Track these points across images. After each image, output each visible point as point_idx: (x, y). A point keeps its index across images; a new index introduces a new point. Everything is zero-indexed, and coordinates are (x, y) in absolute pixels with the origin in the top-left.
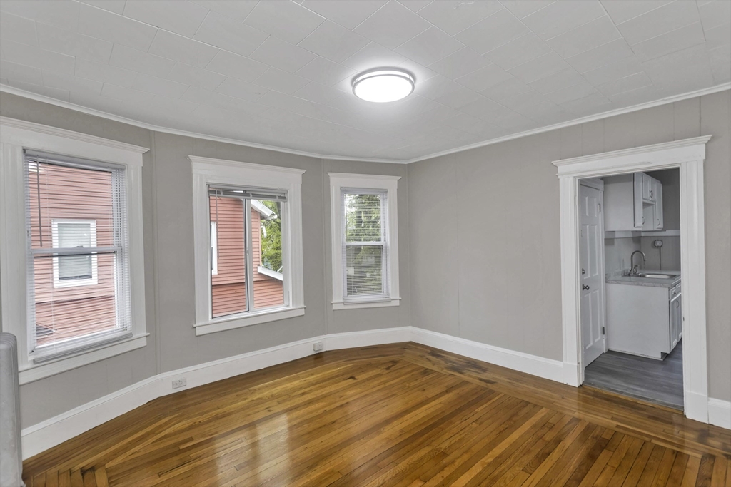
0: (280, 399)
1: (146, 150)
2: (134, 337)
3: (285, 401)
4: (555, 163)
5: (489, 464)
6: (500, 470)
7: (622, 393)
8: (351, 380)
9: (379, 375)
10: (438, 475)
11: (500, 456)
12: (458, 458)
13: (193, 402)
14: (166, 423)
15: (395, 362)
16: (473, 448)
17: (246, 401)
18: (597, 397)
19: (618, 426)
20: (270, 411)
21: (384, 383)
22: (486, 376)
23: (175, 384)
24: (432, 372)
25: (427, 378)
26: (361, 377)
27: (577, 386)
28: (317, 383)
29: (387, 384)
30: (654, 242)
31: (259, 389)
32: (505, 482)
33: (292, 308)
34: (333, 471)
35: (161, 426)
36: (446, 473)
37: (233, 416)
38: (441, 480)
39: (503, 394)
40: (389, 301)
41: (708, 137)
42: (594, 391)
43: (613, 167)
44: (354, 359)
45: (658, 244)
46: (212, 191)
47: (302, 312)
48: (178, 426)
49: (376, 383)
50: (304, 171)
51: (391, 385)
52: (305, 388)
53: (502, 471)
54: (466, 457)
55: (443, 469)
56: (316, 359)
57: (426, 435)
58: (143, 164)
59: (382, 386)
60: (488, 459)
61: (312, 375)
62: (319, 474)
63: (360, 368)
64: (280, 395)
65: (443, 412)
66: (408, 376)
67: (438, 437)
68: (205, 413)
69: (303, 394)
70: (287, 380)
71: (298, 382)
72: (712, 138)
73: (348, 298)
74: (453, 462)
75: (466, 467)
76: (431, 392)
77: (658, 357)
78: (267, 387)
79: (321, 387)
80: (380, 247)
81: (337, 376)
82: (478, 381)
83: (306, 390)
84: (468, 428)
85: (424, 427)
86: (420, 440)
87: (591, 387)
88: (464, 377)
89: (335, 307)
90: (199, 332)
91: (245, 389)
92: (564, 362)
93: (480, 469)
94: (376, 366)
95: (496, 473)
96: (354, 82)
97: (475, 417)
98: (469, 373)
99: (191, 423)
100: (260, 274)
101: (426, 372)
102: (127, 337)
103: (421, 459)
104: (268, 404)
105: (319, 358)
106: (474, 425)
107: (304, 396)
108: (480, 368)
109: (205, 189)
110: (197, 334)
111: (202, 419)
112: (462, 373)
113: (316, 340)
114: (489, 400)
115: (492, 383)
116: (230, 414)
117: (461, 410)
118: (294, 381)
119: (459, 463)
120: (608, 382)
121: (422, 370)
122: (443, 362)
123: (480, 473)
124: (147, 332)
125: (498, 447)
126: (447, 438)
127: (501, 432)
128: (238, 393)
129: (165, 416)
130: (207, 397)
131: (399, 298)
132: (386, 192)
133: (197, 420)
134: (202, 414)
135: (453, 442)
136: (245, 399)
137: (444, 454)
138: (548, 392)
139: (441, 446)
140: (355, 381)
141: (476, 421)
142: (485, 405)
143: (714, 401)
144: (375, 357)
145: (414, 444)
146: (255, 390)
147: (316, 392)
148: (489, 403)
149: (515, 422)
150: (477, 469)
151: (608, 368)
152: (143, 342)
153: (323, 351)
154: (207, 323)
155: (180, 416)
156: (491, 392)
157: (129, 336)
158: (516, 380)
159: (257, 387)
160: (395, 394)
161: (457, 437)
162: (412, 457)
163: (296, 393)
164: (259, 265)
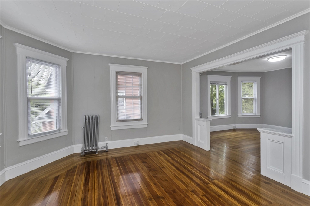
8: (251, 134)
26: (254, 134)
40: (257, 116)
46: (211, 83)
47: (230, 117)
56: (233, 130)
89: (239, 116)
113: (234, 125)
132: (256, 81)
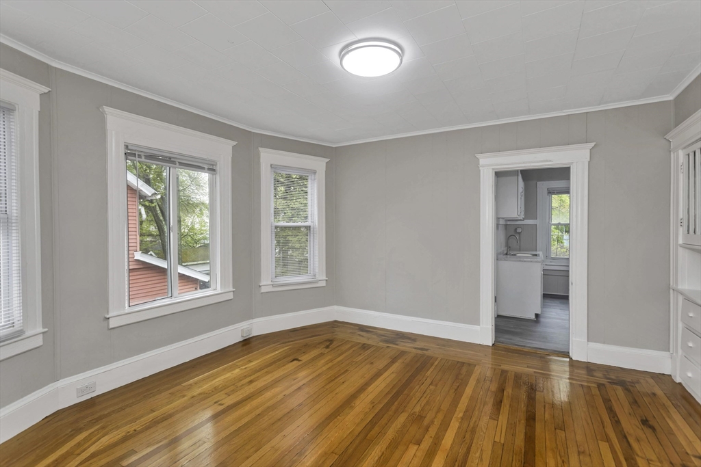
0: (227, 391)
1: (45, 89)
2: (28, 333)
3: (233, 391)
4: (478, 156)
5: (462, 418)
6: (473, 422)
7: (525, 346)
8: (295, 362)
9: (322, 354)
10: (426, 436)
11: (466, 411)
12: (434, 418)
13: (112, 409)
14: (86, 440)
15: (331, 341)
16: (442, 407)
17: (186, 398)
18: (509, 352)
19: (535, 372)
20: (221, 405)
21: (331, 361)
22: (419, 344)
23: (81, 391)
24: (369, 347)
25: (368, 352)
26: (305, 358)
27: (491, 345)
28: (260, 370)
29: (335, 362)
30: (516, 229)
31: (196, 383)
32: (482, 431)
33: (220, 292)
34: (326, 453)
35: (79, 445)
36: (432, 432)
37: (177, 416)
38: (431, 440)
39: (439, 359)
40: (316, 282)
41: (592, 145)
42: (504, 348)
43: (524, 163)
44: (289, 342)
45: (519, 230)
46: (130, 153)
47: (231, 296)
48: (105, 441)
49: (323, 361)
50: (235, 143)
51: (339, 362)
52: (250, 376)
53: (475, 422)
54: (440, 416)
55: (427, 429)
56: (244, 345)
57: (396, 403)
58: (41, 108)
59: (330, 364)
60: (459, 414)
61: (250, 361)
62: (313, 459)
63: (298, 349)
64: (224, 387)
65: (400, 380)
66: (351, 351)
67: (408, 403)
68: (137, 419)
69: (251, 382)
70: (224, 369)
71: (237, 370)
72: (595, 145)
73: (276, 280)
74: (432, 422)
75: (445, 426)
76: (380, 364)
77: (533, 317)
78: (204, 380)
79: (268, 373)
80: (308, 228)
81: (279, 360)
82: (414, 350)
83: (252, 378)
84: (428, 391)
85: (390, 396)
86: (394, 408)
87: (500, 345)
88: (401, 348)
89: (264, 290)
90: (113, 323)
91: (176, 385)
92: (481, 326)
93: (457, 425)
94: (315, 346)
95: (472, 425)
96: (345, 50)
97: (429, 381)
98: (403, 344)
99: (123, 434)
100: (138, 261)
101: (365, 347)
102: (16, 336)
103: (404, 426)
104: (216, 398)
105: (248, 344)
106: (432, 387)
107: (254, 384)
108: (409, 338)
109: (122, 151)
110: (111, 326)
111: (137, 426)
112: (397, 345)
113: (244, 325)
114: (432, 365)
115: (427, 350)
116: (171, 416)
117: (413, 377)
118: (234, 370)
119: (437, 422)
120: (511, 339)
121: (360, 345)
122: (375, 336)
123: (459, 428)
124: (43, 328)
125: (461, 402)
126: (415, 402)
127: (456, 390)
128: (170, 391)
129: (79, 431)
130: (131, 401)
131: (325, 278)
132: (314, 172)
133: (130, 428)
134: (134, 421)
135: (423, 405)
136: (184, 396)
137: (420, 418)
138: (473, 352)
139: (415, 410)
140: (300, 363)
141: (431, 384)
142: (431, 370)
143: (592, 344)
144: (308, 337)
145: (390, 413)
146: (191, 385)
147: (265, 378)
148: (433, 367)
149: (462, 380)
150: (454, 425)
151: (505, 329)
152: (39, 342)
153: (251, 336)
154: (122, 312)
155: (103, 428)
156: (430, 358)
157: (21, 332)
158: (444, 346)
159: (191, 381)
160: (347, 371)
161: (424, 401)
162: (394, 425)
163: (243, 382)
164: (136, 251)
